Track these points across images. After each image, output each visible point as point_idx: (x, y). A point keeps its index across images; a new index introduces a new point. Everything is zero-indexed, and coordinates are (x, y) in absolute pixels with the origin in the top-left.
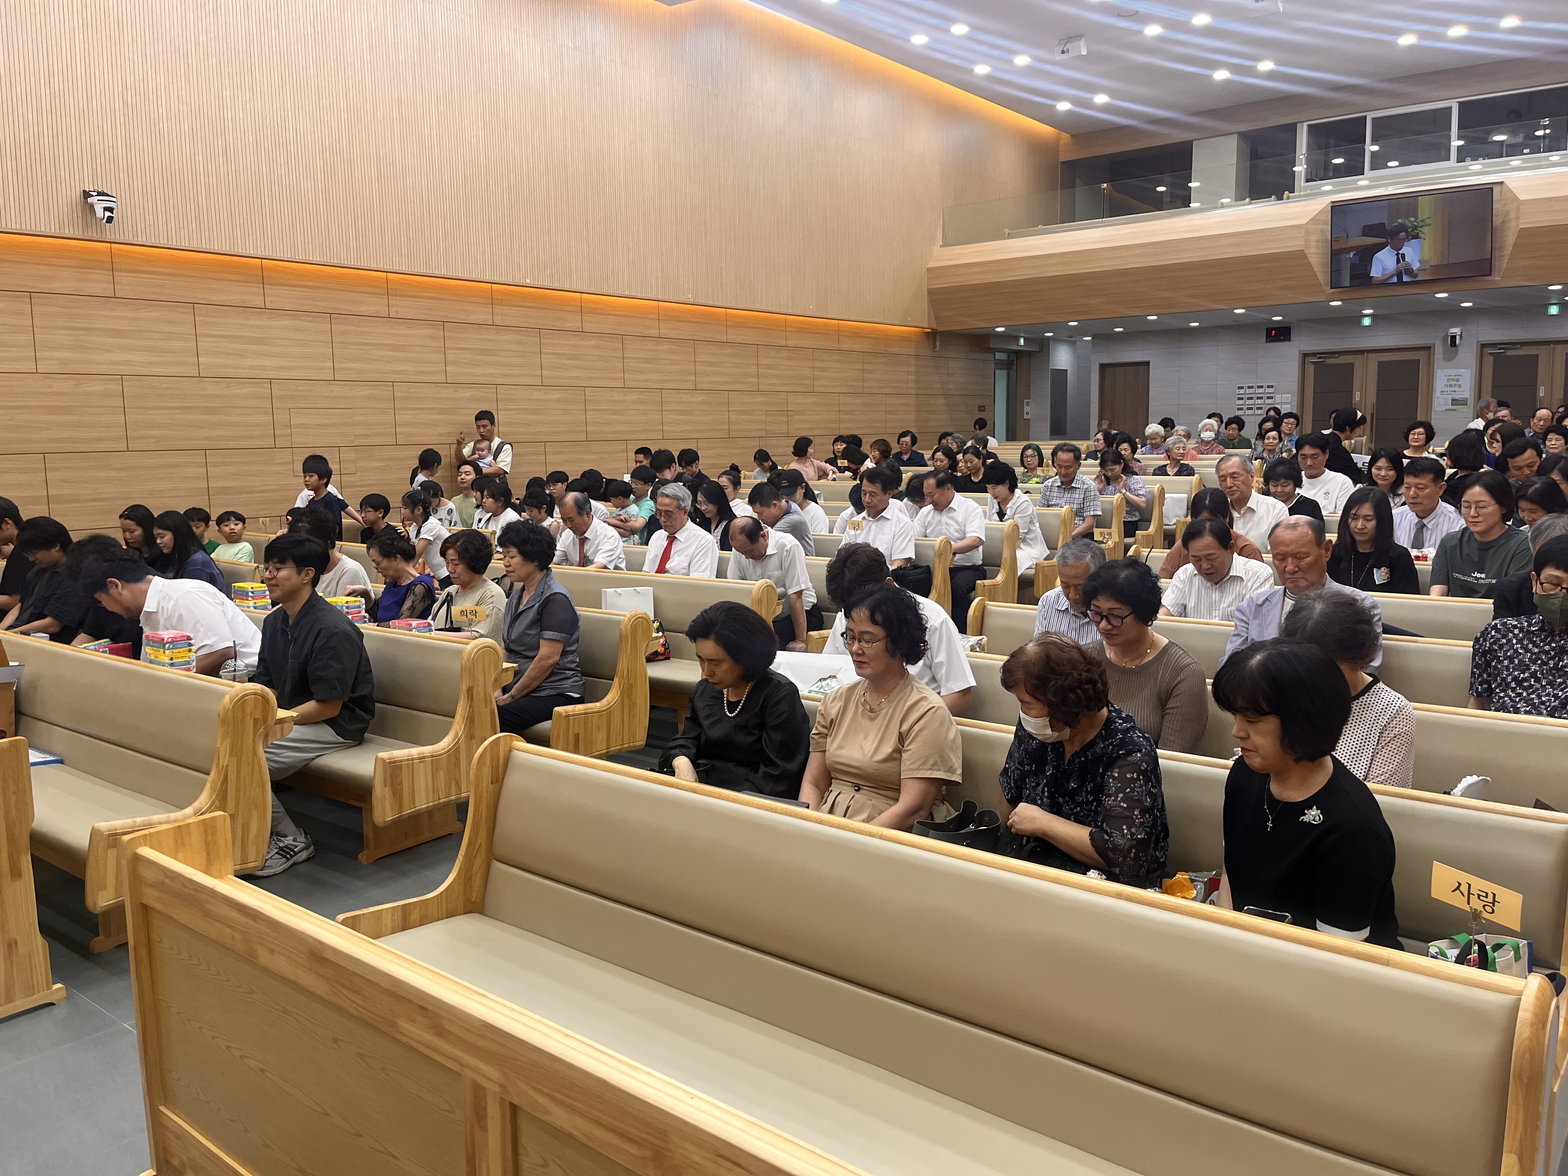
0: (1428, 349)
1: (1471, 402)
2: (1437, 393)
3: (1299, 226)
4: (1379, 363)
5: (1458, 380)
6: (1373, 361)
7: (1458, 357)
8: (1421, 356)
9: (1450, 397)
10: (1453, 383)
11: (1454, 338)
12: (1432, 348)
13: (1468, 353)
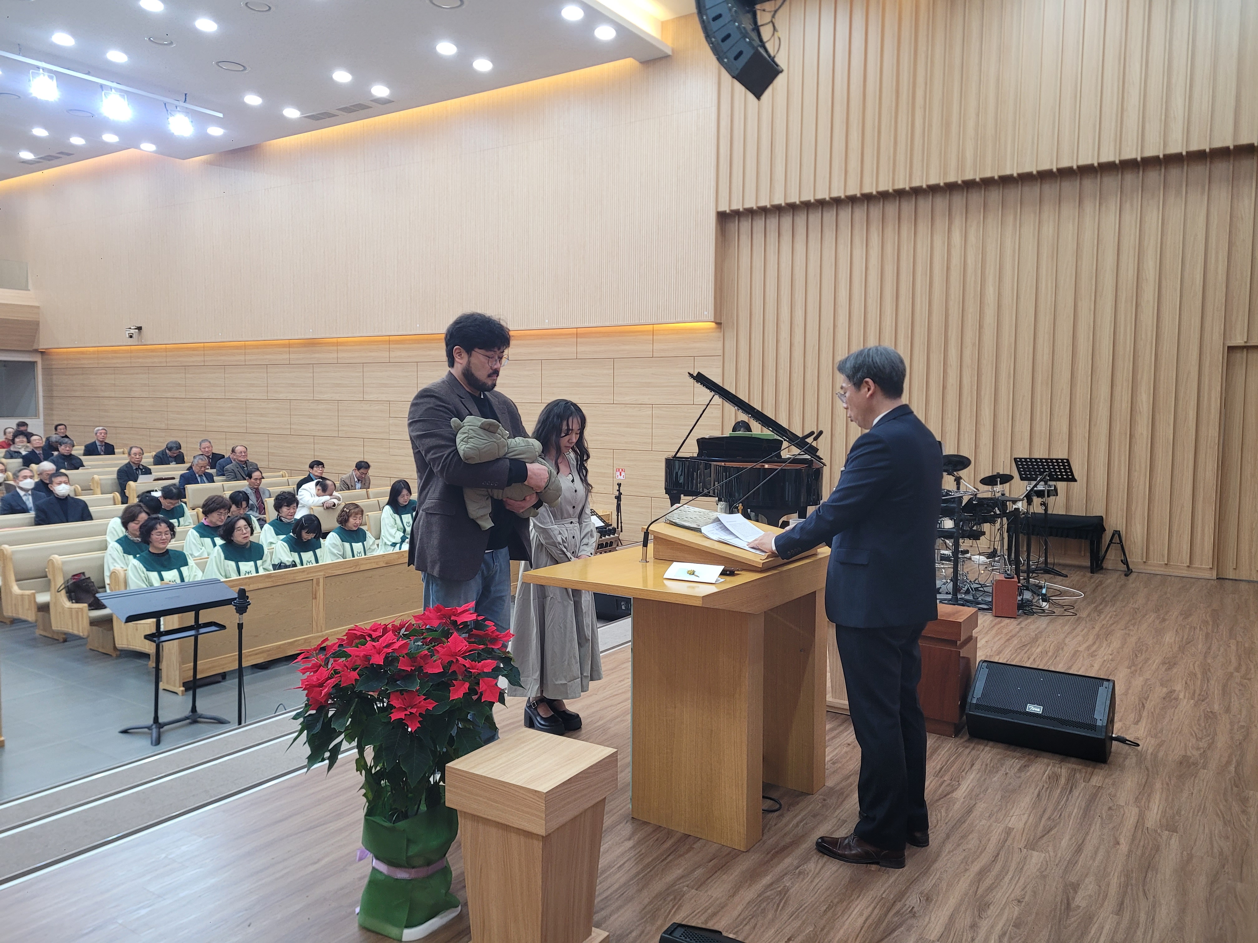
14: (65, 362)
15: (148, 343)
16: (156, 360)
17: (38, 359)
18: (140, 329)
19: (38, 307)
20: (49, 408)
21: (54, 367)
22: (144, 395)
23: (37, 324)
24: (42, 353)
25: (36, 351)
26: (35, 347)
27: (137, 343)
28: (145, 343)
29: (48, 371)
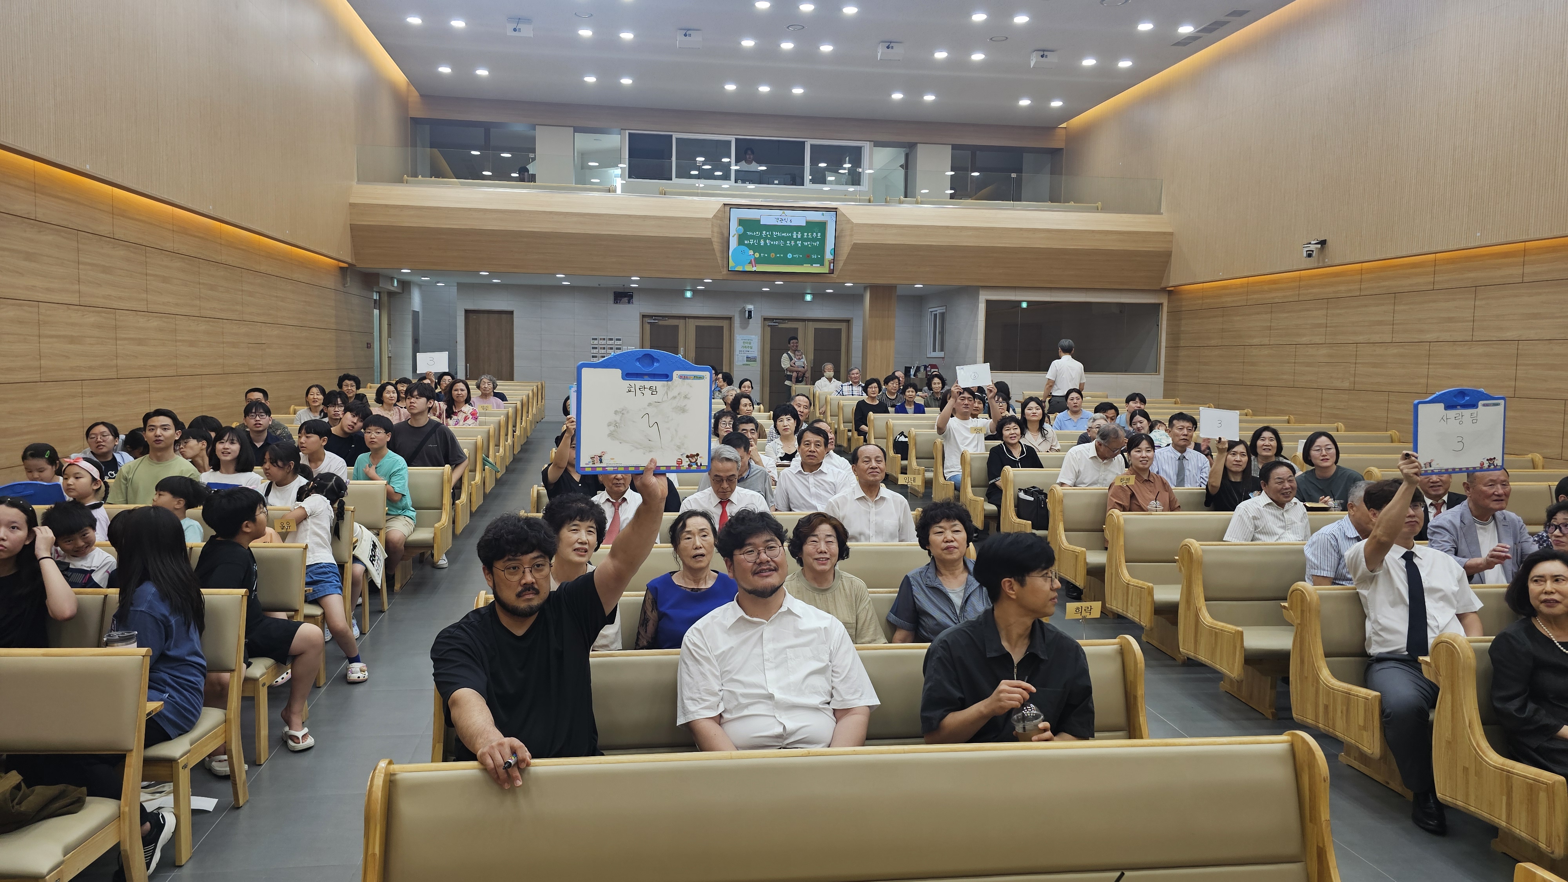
0: (730, 319)
1: (758, 359)
2: (737, 352)
3: (707, 219)
4: (696, 326)
5: (750, 343)
6: (692, 324)
7: (749, 327)
8: (725, 324)
9: (745, 355)
10: (747, 345)
11: (750, 312)
12: (733, 319)
13: (756, 323)
14: (1200, 302)
15: (1337, 262)
16: (1342, 288)
17: (1164, 300)
18: (1323, 243)
19: (1171, 234)
20: (1173, 362)
21: (1183, 309)
22: (1317, 339)
23: (1168, 255)
24: (1170, 292)
25: (1164, 290)
26: (1163, 285)
27: (1316, 265)
28: (1329, 263)
29: (1175, 314)
